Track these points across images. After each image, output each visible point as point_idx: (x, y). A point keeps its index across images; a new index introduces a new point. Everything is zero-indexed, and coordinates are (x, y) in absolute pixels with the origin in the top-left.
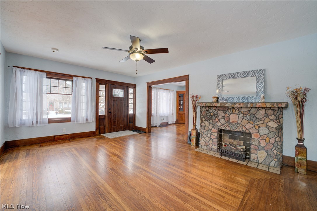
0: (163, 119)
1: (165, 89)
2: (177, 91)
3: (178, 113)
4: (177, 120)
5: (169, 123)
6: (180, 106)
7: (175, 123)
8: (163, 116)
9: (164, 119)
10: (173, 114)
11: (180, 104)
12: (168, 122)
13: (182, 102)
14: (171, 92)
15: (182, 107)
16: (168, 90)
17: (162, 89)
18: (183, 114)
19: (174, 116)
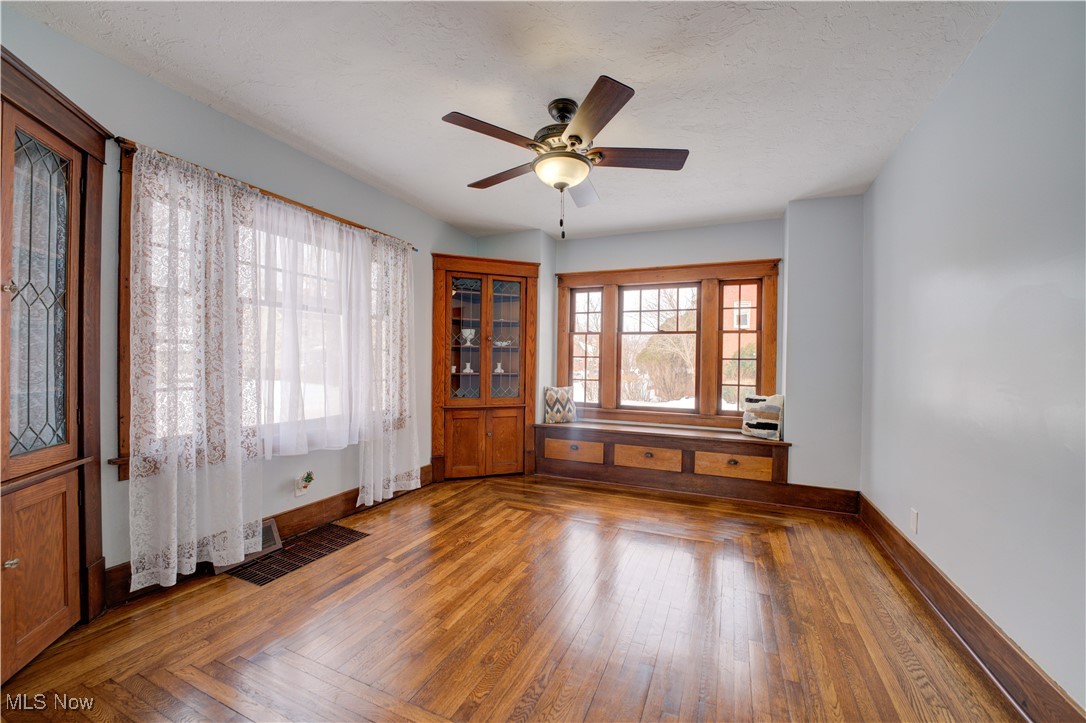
0: (302, 474)
1: (323, 214)
2: (435, 256)
3: (446, 410)
4: (435, 459)
5: (367, 499)
6: (458, 363)
7: (415, 484)
8: (304, 450)
9: (309, 478)
10: (400, 423)
11: (457, 351)
12: (355, 493)
13: (468, 334)
14: (385, 254)
15: (468, 370)
16: (357, 231)
17: (276, 196)
18: (476, 414)
19: (416, 437)
